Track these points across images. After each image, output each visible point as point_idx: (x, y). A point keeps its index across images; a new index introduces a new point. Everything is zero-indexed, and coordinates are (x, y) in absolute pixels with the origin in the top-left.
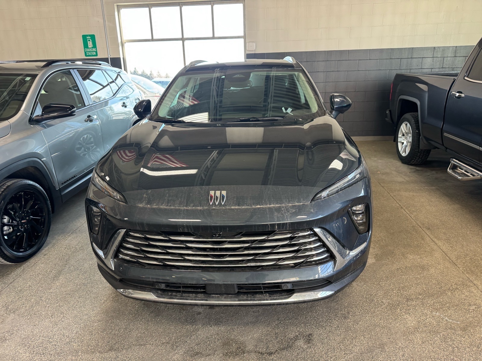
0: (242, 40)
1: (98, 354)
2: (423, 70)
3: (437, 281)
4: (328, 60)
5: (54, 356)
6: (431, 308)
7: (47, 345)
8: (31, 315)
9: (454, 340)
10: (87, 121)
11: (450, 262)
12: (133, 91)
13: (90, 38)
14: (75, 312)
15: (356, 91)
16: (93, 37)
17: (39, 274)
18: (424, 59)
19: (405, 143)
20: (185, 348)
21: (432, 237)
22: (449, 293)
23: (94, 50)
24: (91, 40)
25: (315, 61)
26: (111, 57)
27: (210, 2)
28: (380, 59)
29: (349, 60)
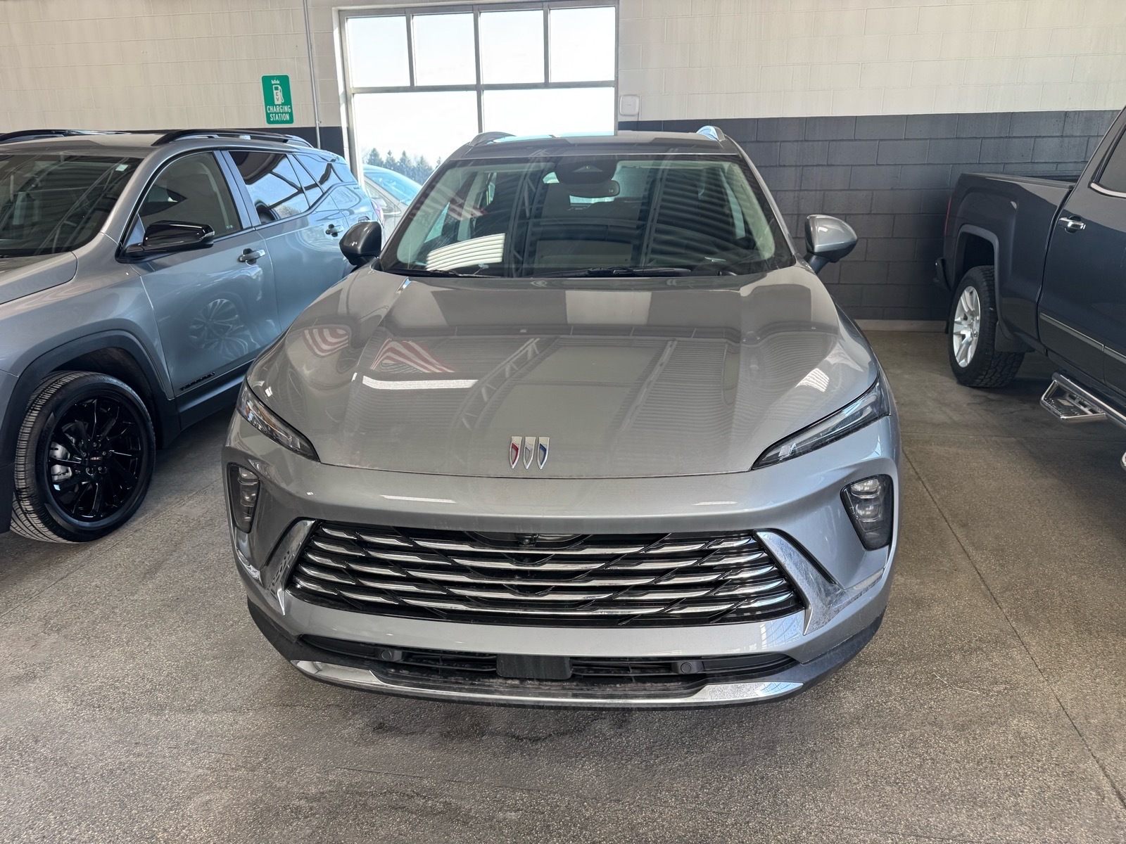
0: (611, 90)
1: (201, 715)
2: (1036, 166)
3: (941, 631)
4: (806, 139)
5: (119, 712)
6: (907, 682)
7: (110, 691)
8: (89, 638)
9: (931, 746)
10: (243, 261)
11: (985, 596)
12: (360, 199)
13: (278, 82)
14: (174, 637)
15: (872, 212)
16: (284, 81)
17: (119, 566)
18: (1040, 139)
19: (968, 334)
20: (368, 717)
21: (964, 541)
22: (958, 657)
23: (286, 109)
24: (280, 87)
25: (776, 142)
26: (322, 125)
27: (540, 4)
28: (930, 139)
29: (856, 140)
